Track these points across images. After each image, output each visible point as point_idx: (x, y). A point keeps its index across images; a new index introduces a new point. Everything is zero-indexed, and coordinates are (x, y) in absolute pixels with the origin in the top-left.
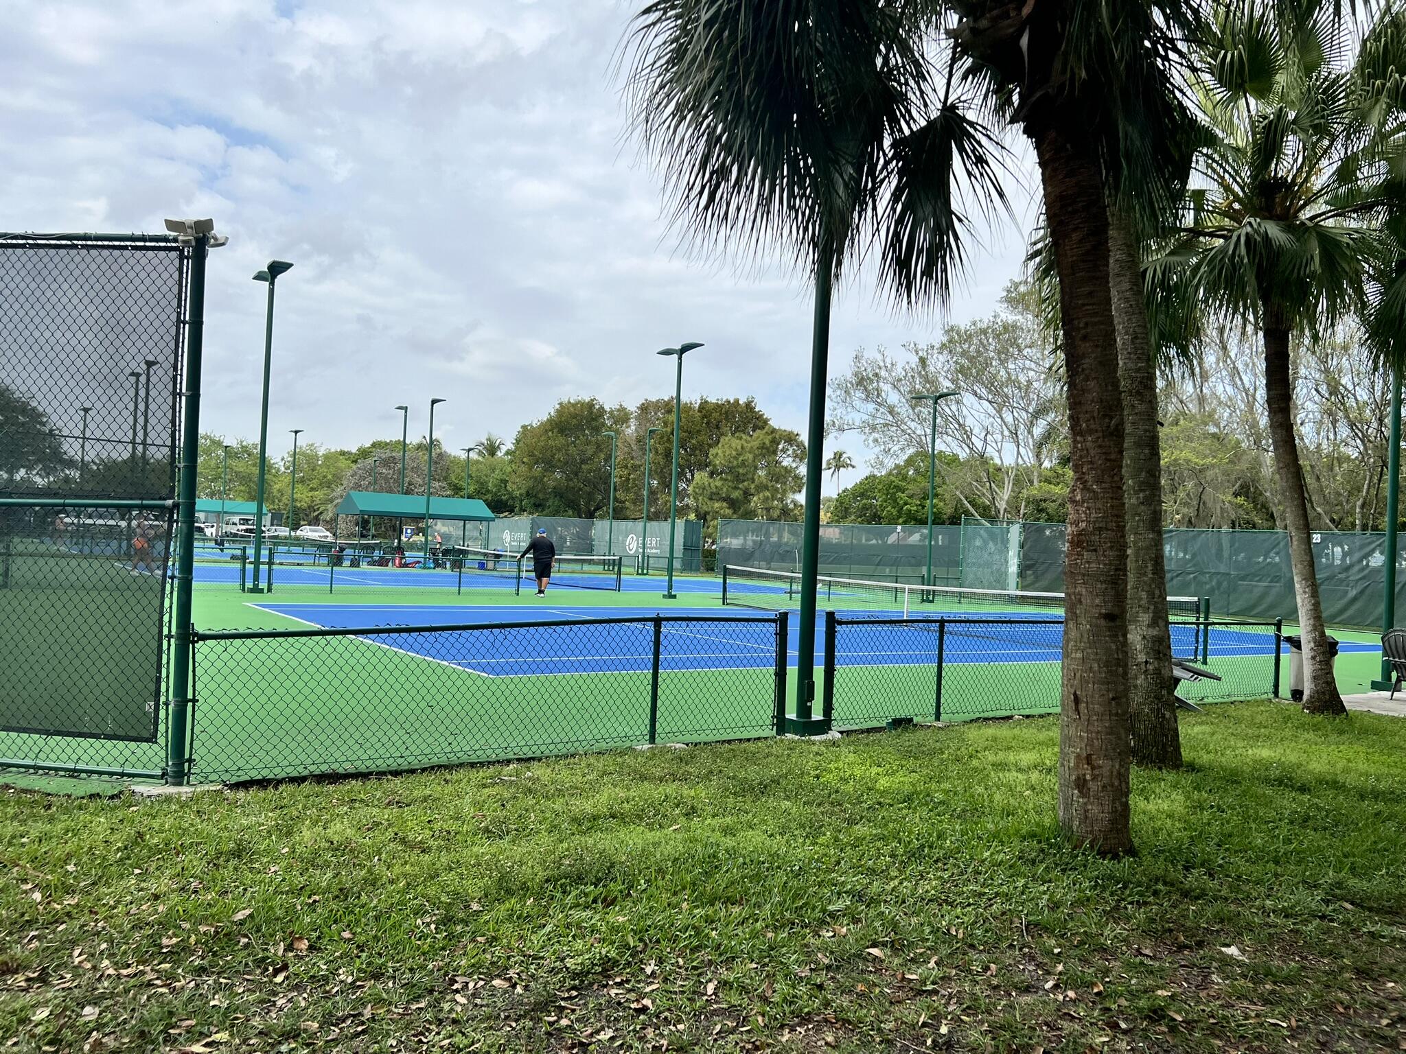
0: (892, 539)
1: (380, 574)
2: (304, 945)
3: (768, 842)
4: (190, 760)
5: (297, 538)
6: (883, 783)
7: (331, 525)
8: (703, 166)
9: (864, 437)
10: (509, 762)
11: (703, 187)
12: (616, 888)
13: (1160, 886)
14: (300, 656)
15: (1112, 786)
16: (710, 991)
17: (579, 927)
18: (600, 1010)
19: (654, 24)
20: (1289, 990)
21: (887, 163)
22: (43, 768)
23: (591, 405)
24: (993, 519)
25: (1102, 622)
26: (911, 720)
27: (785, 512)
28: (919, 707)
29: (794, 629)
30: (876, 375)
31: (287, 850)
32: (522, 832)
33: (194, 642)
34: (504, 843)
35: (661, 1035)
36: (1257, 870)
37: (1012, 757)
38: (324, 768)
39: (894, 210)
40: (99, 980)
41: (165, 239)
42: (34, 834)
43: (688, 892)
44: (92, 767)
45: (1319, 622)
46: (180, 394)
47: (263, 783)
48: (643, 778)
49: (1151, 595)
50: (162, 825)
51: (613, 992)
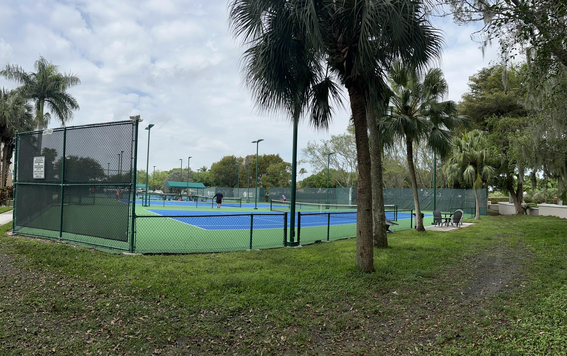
0: (318, 192)
1: (176, 202)
2: (164, 296)
3: (281, 276)
4: (135, 247)
5: (155, 193)
6: (312, 258)
7: (163, 190)
8: (262, 91)
9: (311, 164)
10: (212, 253)
11: (262, 98)
12: (242, 288)
13: (380, 279)
14: (159, 222)
15: (369, 254)
16: (266, 318)
17: (232, 298)
18: (238, 322)
19: (248, 55)
20: (406, 300)
21: (311, 92)
22: (104, 246)
23: (232, 157)
24: (345, 186)
25: (366, 212)
26: (321, 241)
27: (288, 185)
28: (323, 237)
29: (289, 217)
30: (314, 148)
31: (158, 272)
32: (217, 272)
33: (136, 218)
34: (212, 274)
35: (254, 329)
36: (402, 271)
37: (346, 249)
38: (165, 251)
39: (313, 104)
40: (119, 298)
41: (130, 121)
42: (104, 262)
43: (260, 290)
44: (114, 247)
45: (419, 210)
46: (133, 158)
47: (151, 254)
48: (248, 259)
49: (380, 204)
50: (130, 262)
51: (241, 317)
